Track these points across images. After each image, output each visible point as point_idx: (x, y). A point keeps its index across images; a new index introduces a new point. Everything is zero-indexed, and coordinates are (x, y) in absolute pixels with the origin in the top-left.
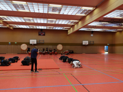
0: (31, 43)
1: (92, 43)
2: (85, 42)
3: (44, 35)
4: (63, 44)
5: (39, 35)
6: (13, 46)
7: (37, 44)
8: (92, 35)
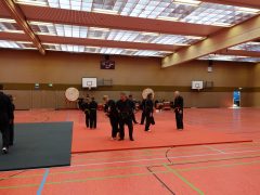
0: (85, 85)
1: (209, 85)
2: (197, 85)
3: (112, 68)
4: (155, 89)
5: (103, 67)
6: (43, 92)
7: (100, 88)
8: (210, 69)
